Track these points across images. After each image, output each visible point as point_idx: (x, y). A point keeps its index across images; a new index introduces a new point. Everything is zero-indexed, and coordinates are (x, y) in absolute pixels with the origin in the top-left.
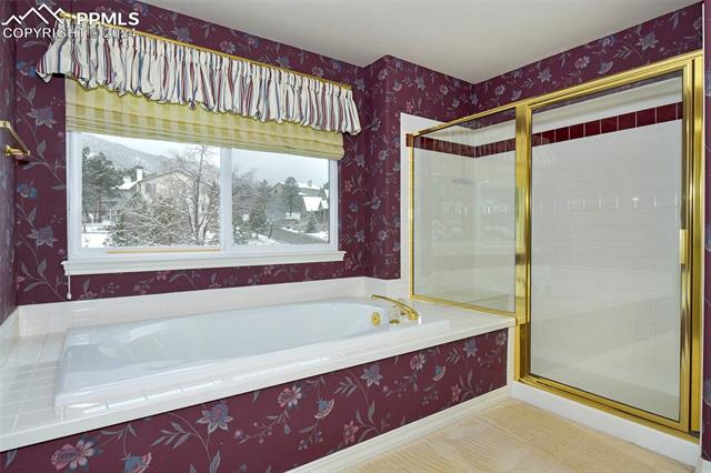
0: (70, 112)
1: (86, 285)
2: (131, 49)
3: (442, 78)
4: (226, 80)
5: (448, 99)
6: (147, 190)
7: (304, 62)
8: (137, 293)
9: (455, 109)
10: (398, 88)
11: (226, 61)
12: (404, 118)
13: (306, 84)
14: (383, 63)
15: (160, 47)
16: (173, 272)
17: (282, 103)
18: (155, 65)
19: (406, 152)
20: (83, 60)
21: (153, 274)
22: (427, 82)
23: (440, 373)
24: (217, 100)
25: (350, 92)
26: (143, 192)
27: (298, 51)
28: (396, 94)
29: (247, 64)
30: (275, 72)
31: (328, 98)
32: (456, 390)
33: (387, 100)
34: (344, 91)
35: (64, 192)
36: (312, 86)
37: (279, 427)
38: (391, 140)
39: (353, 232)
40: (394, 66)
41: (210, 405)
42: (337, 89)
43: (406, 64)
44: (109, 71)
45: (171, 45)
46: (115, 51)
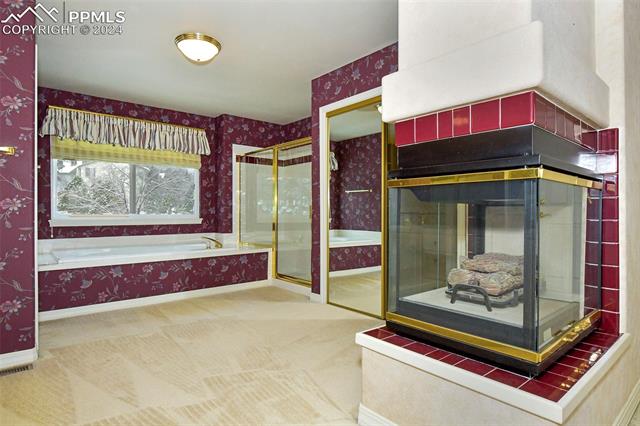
0: (52, 151)
1: (60, 232)
2: (82, 121)
3: (260, 123)
4: (131, 132)
5: (265, 135)
6: (87, 174)
7: (177, 118)
8: (85, 237)
9: (270, 140)
10: (231, 131)
11: (131, 122)
12: (235, 147)
13: (177, 130)
14: (221, 118)
15: (97, 119)
16: (103, 227)
17: (163, 141)
18: (94, 128)
19: (236, 165)
20: (59, 127)
21: (93, 227)
22: (250, 126)
23: (225, 269)
24: (126, 141)
25: (204, 133)
26: (83, 176)
27: (174, 112)
28: (229, 134)
29: (143, 123)
30: (159, 126)
31: (190, 137)
32: (234, 278)
33: (224, 138)
34: (200, 132)
35: (50, 188)
36: (180, 131)
37: (142, 280)
38: (226, 158)
39: (207, 208)
40: (228, 119)
41: (114, 267)
42: (195, 132)
43: (236, 118)
44: (72, 132)
45: (102, 116)
46: (75, 122)
